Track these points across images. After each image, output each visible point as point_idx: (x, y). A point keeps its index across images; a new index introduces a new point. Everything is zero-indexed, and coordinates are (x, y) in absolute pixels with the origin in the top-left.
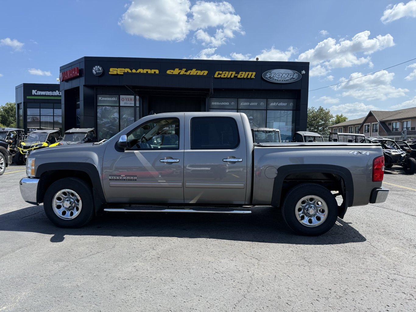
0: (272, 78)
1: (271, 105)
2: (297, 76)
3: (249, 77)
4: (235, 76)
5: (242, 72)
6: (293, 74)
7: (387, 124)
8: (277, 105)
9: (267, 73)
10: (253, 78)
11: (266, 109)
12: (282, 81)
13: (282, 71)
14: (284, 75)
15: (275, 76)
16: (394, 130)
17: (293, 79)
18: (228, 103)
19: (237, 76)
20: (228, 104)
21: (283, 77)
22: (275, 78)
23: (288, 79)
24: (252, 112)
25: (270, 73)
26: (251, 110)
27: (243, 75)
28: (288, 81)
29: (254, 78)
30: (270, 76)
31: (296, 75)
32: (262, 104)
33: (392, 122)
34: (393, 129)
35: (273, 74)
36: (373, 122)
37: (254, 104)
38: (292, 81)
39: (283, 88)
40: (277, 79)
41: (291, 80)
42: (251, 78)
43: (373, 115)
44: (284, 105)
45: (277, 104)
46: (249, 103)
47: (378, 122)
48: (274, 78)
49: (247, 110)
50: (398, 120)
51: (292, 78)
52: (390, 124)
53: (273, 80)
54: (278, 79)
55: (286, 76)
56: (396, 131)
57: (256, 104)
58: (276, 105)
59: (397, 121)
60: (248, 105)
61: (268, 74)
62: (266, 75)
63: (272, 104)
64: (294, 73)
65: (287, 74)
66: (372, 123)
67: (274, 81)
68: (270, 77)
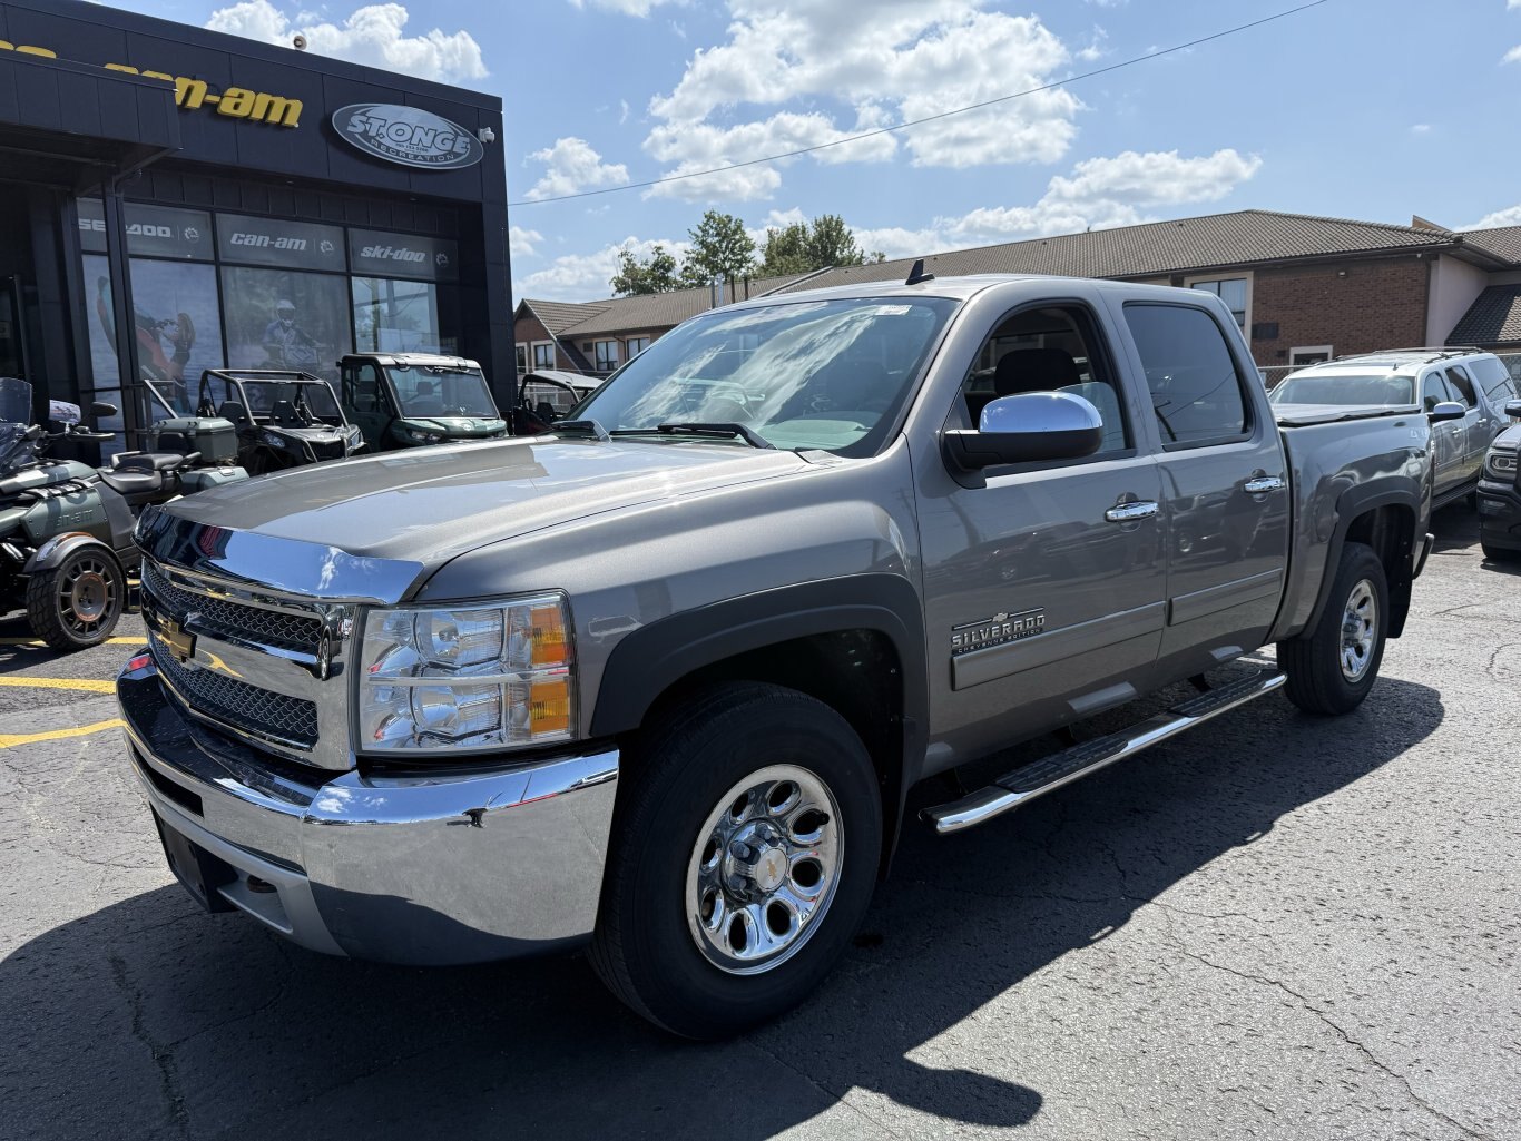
0: (373, 137)
1: (363, 255)
2: (469, 146)
3: (275, 117)
4: (205, 104)
5: (241, 91)
6: (451, 137)
7: (580, 346)
8: (390, 257)
9: (351, 113)
10: (292, 127)
11: (344, 270)
12: (416, 156)
13: (412, 115)
14: (419, 133)
15: (383, 131)
16: (605, 366)
17: (455, 158)
18: (168, 230)
19: (216, 105)
20: (168, 234)
21: (415, 141)
22: (386, 141)
23: (433, 152)
24: (286, 278)
25: (364, 114)
26: (283, 273)
27: (245, 103)
28: (437, 161)
29: (297, 125)
30: (366, 132)
31: (462, 140)
32: (326, 244)
33: (595, 340)
34: (599, 362)
35: (376, 124)
36: (536, 339)
37: (294, 243)
38: (449, 164)
39: (418, 187)
40: (393, 145)
41: (446, 160)
42: (280, 126)
43: (531, 316)
44: (416, 260)
45: (388, 252)
46: (267, 238)
47: (551, 338)
48: (381, 140)
49: (265, 272)
50: (614, 334)
51: (450, 152)
52: (588, 347)
53: (379, 147)
54: (399, 148)
55: (427, 141)
56: (609, 368)
57: (300, 245)
58: (385, 256)
59: (612, 339)
60: (265, 245)
61: (355, 119)
62: (346, 119)
63: (367, 252)
64: (457, 135)
65: (432, 134)
66: (533, 343)
67: (381, 154)
68: (365, 134)
